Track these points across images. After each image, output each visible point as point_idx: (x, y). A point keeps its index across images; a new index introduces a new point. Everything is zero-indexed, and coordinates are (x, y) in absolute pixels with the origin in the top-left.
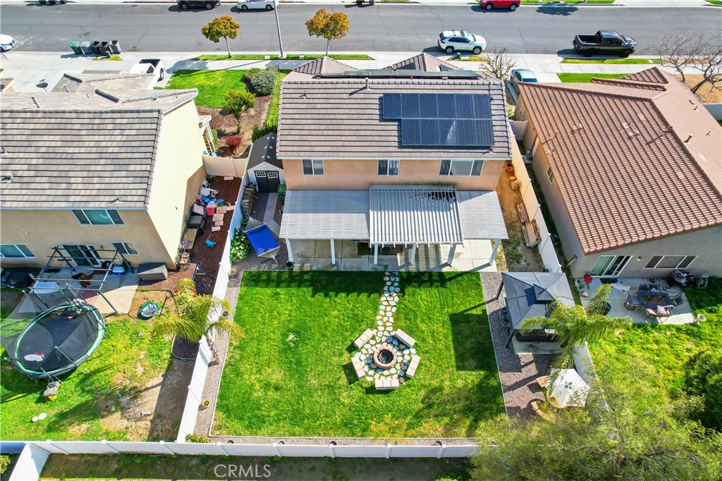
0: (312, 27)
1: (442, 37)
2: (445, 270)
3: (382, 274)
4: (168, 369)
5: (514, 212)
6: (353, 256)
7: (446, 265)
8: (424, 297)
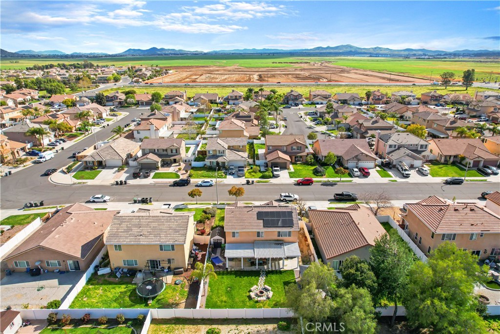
0: (230, 192)
1: (281, 196)
2: (281, 270)
3: (260, 271)
4: (187, 298)
5: (307, 253)
6: (249, 266)
7: (282, 268)
8: (274, 277)
